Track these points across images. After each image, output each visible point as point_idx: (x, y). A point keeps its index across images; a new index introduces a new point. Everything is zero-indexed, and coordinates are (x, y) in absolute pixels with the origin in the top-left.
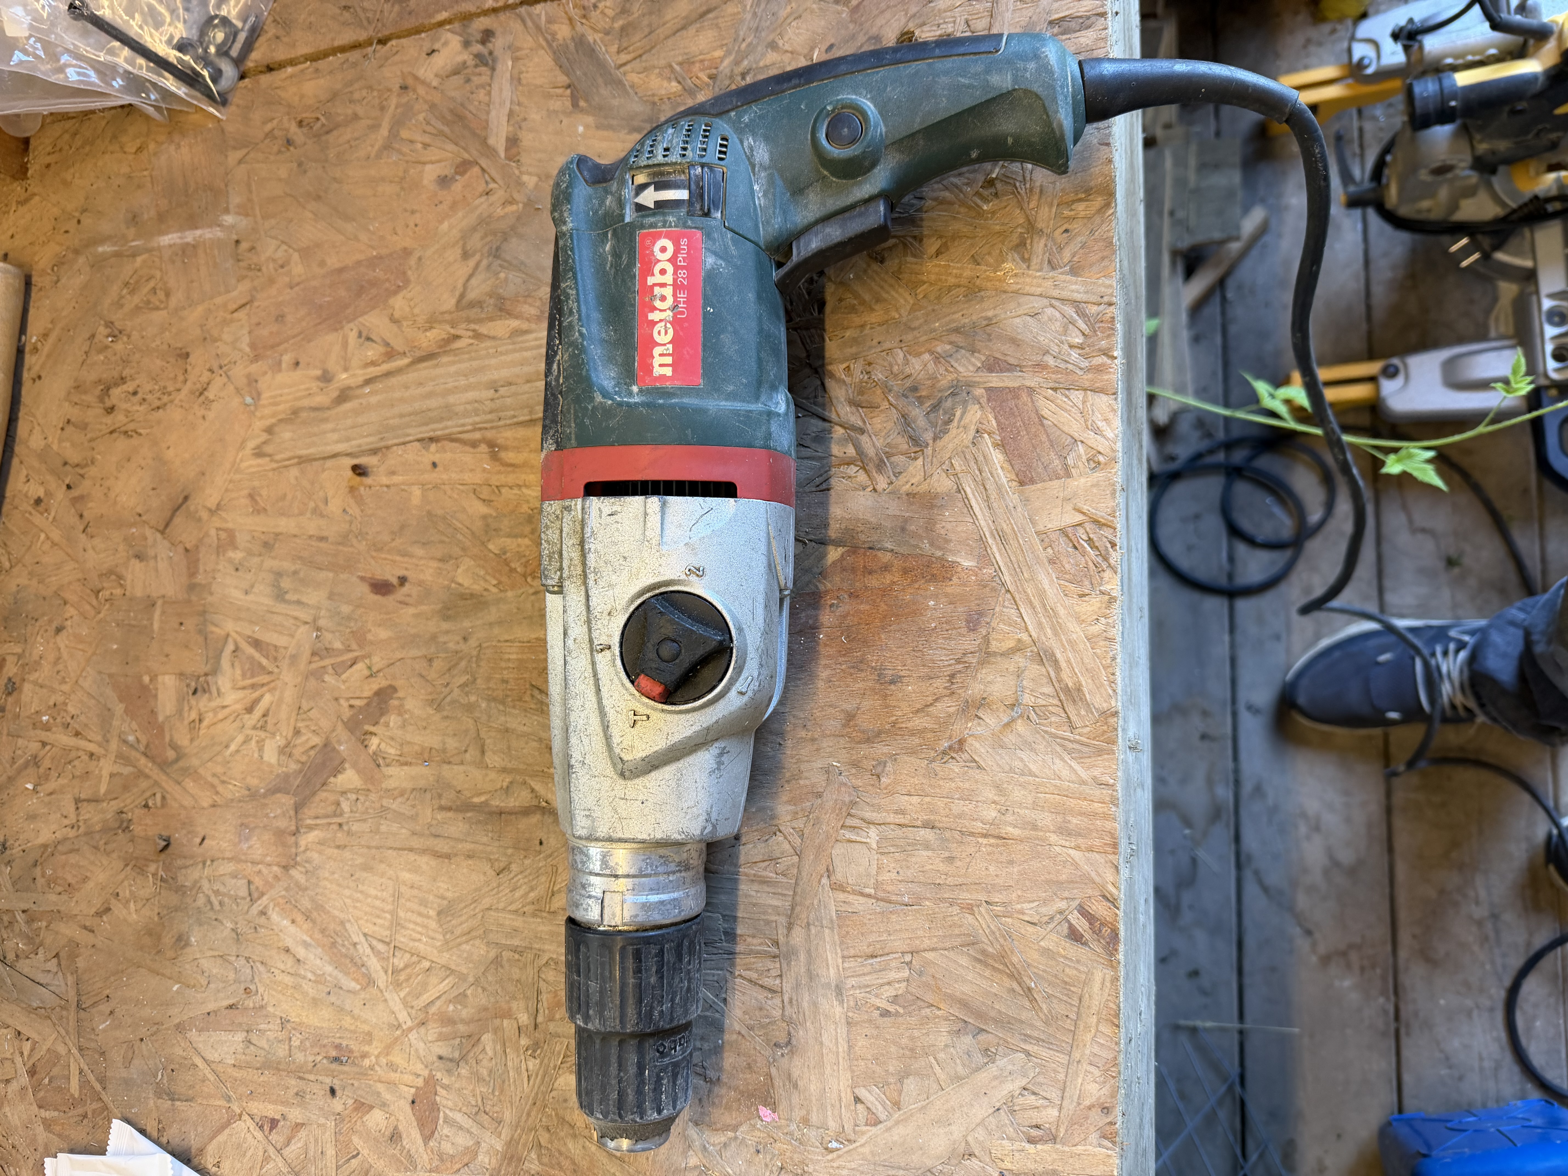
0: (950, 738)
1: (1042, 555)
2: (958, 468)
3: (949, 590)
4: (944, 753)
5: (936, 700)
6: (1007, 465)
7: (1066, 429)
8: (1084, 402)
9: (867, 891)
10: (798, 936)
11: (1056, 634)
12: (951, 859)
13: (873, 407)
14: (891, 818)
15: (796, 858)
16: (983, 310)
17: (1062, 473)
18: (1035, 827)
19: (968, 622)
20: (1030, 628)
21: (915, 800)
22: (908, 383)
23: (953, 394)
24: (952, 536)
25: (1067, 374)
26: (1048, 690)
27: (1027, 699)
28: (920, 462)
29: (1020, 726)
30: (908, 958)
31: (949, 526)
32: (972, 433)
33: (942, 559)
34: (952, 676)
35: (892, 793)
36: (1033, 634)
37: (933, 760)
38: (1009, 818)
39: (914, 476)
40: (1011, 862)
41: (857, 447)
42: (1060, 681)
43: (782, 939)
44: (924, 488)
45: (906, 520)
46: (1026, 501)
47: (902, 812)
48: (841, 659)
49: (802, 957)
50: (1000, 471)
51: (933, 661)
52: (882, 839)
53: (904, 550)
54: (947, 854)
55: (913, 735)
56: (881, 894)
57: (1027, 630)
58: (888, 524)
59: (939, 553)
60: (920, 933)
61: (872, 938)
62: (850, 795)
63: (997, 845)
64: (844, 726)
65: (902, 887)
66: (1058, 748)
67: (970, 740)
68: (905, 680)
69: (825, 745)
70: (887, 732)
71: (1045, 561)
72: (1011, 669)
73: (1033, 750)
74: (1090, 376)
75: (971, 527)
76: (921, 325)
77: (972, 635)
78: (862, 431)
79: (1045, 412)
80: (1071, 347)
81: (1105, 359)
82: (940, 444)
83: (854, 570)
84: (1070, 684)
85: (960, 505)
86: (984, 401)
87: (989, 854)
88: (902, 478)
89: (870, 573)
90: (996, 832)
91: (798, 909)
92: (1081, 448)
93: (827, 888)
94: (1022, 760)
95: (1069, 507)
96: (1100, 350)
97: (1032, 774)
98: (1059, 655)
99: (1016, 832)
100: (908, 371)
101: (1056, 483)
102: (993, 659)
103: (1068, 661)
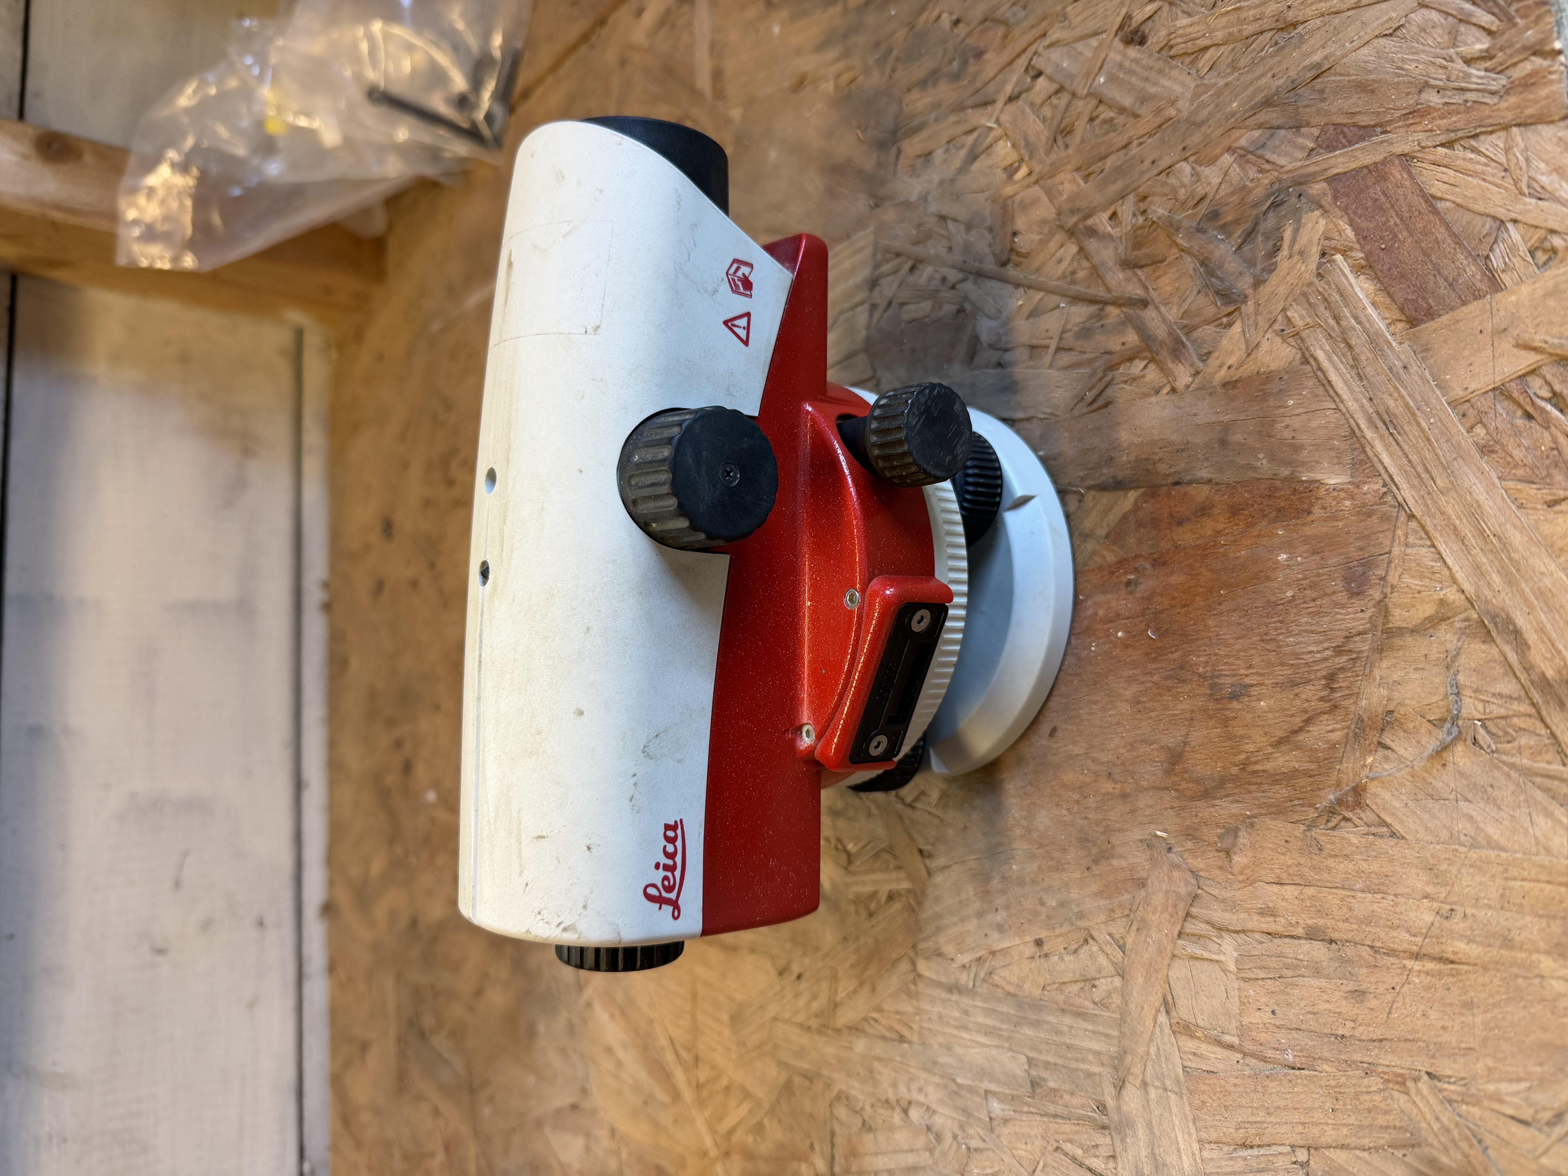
0: (1338, 784)
1: (1466, 441)
2: (1300, 323)
3: (1308, 531)
4: (1331, 811)
5: (1308, 721)
6: (1381, 298)
7: (1480, 207)
8: (1507, 150)
9: (1227, 1039)
10: (1132, 1101)
11: (1510, 582)
12: (1359, 995)
13: (1156, 262)
14: (1255, 922)
15: (1117, 981)
16: (1308, 55)
17: (1483, 286)
18: (1508, 943)
19: (1347, 580)
20: (1460, 576)
21: (1290, 891)
22: (1203, 209)
23: (1275, 205)
24: (1303, 438)
25: (1468, 110)
26: (1508, 687)
27: (1471, 707)
28: (1237, 328)
29: (1460, 755)
30: (1302, 1155)
31: (1296, 423)
32: (1315, 259)
33: (1291, 479)
34: (1331, 677)
35: (1250, 881)
36: (1466, 586)
37: (1311, 825)
38: (1457, 924)
39: (1231, 353)
40: (1469, 1005)
41: (1141, 329)
42: (1528, 668)
43: (1110, 1103)
44: (1250, 368)
45: (1226, 427)
46: (1424, 351)
47: (1268, 912)
48: (1151, 666)
49: (1141, 1132)
50: (1370, 310)
51: (1296, 656)
52: (1243, 957)
53: (1229, 476)
54: (1352, 986)
55: (1276, 782)
56: (1249, 1046)
57: (1454, 581)
58: (1199, 439)
59: (1285, 472)
60: (1318, 1116)
61: (1243, 1115)
62: (1187, 883)
63: (1440, 973)
64: (1168, 772)
65: (1283, 1037)
66: (1539, 795)
67: (1373, 788)
68: (1254, 691)
69: (1141, 804)
70: (1234, 779)
71: (1474, 451)
72: (1434, 655)
73: (1490, 800)
74: (1512, 100)
75: (1332, 416)
76: (1211, 114)
77: (1358, 604)
78: (1144, 303)
79: (1438, 188)
80: (1468, 62)
81: (1538, 61)
82: (1265, 290)
83: (1155, 522)
84: (1550, 673)
85: (1311, 383)
86: (1327, 200)
87: (1427, 988)
88: (1213, 362)
89: (1180, 523)
90: (1436, 950)
91: (1129, 1058)
92: (1514, 234)
93: (1167, 1030)
94: (1470, 819)
95: (1506, 345)
96: (1525, 48)
97: (1492, 844)
98: (1521, 621)
99: (1473, 951)
100: (1200, 190)
101: (1475, 307)
102: (1398, 642)
103: (1541, 630)
